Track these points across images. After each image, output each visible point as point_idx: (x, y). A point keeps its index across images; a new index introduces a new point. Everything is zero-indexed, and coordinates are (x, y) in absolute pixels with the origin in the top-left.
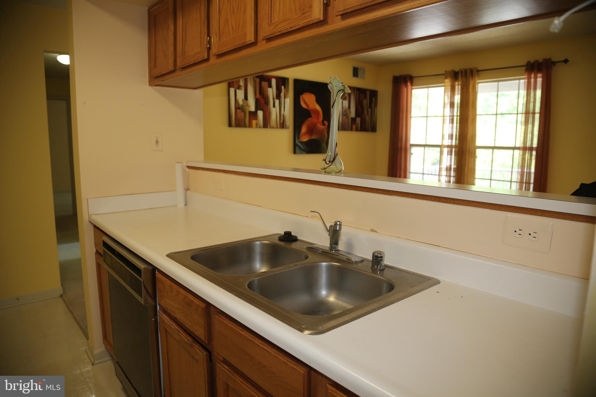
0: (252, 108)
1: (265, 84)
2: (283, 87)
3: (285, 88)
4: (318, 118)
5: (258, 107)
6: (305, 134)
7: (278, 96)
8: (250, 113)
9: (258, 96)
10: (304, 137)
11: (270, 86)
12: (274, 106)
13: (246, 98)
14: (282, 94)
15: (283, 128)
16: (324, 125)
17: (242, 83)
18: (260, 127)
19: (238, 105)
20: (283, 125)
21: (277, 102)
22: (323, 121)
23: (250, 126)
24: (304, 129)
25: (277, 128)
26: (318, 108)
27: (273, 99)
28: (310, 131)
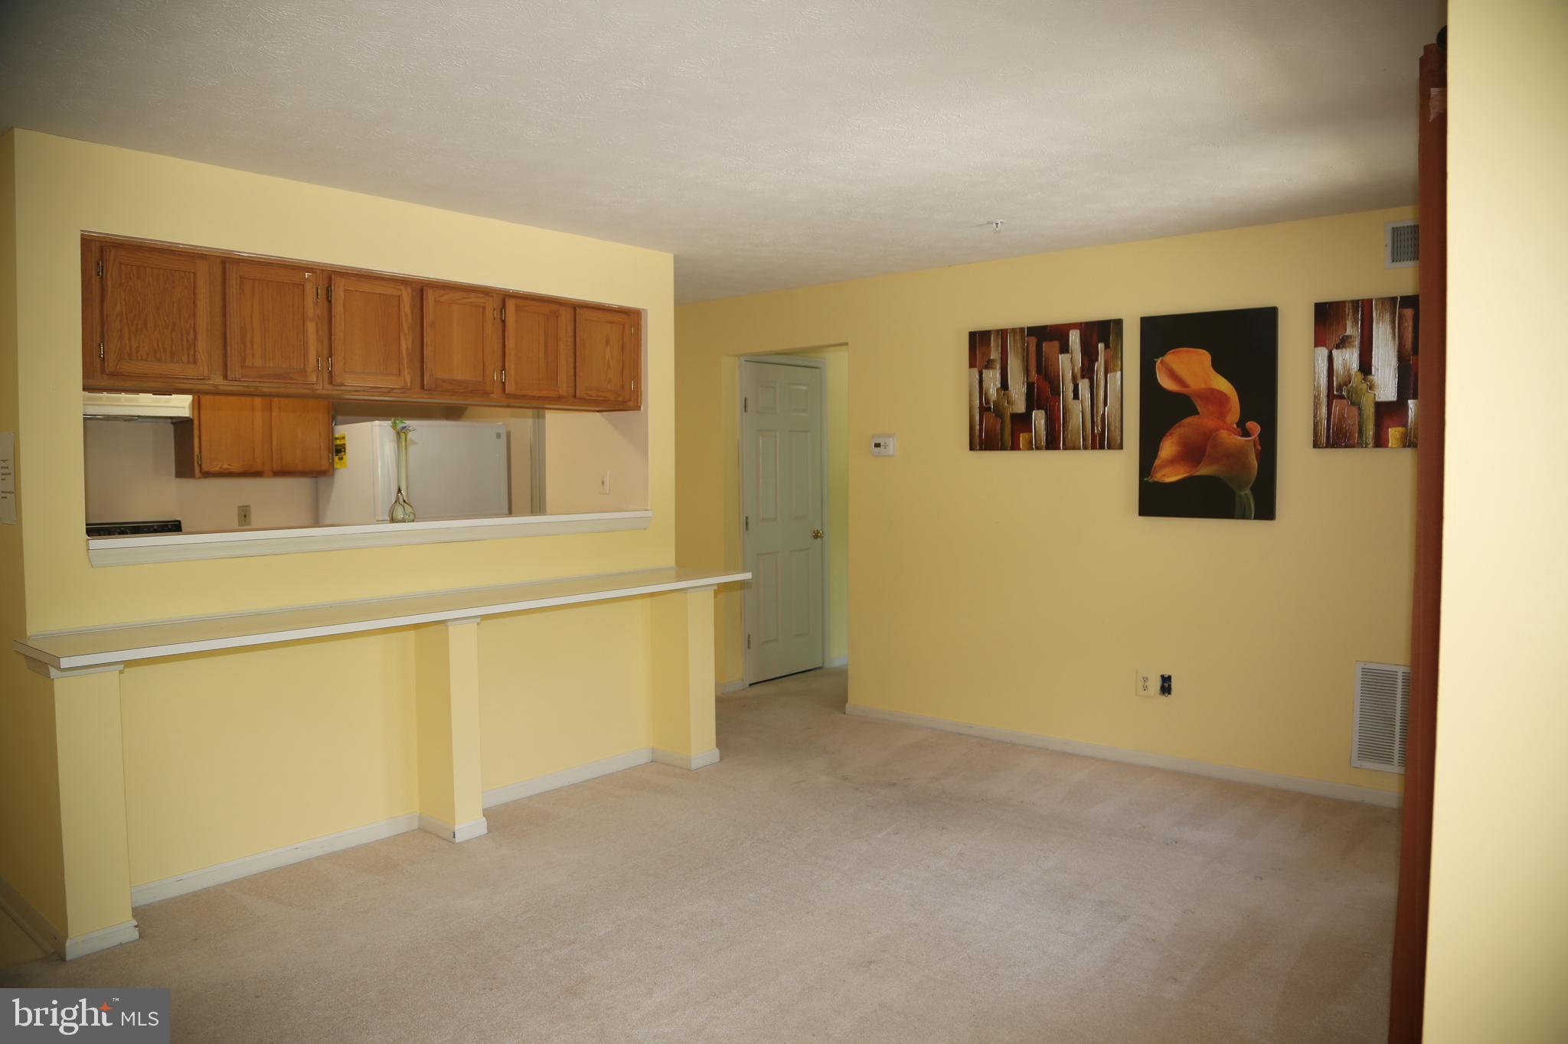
0: (1020, 407)
1: (1050, 347)
2: (1101, 346)
3: (1107, 347)
4: (1222, 416)
5: (1032, 402)
6: (1172, 461)
7: (1088, 371)
8: (1015, 417)
9: (1034, 376)
10: (1166, 471)
11: (1065, 349)
12: (1076, 396)
13: (1004, 385)
14: (1100, 365)
15: (1102, 447)
16: (1246, 433)
17: (995, 355)
18: (1038, 448)
19: (988, 402)
20: (1102, 439)
21: (1084, 385)
22: (1241, 424)
23: (1015, 447)
24: (1168, 449)
25: (1085, 448)
26: (1223, 385)
27: (1074, 378)
28: (1192, 453)
